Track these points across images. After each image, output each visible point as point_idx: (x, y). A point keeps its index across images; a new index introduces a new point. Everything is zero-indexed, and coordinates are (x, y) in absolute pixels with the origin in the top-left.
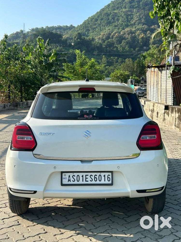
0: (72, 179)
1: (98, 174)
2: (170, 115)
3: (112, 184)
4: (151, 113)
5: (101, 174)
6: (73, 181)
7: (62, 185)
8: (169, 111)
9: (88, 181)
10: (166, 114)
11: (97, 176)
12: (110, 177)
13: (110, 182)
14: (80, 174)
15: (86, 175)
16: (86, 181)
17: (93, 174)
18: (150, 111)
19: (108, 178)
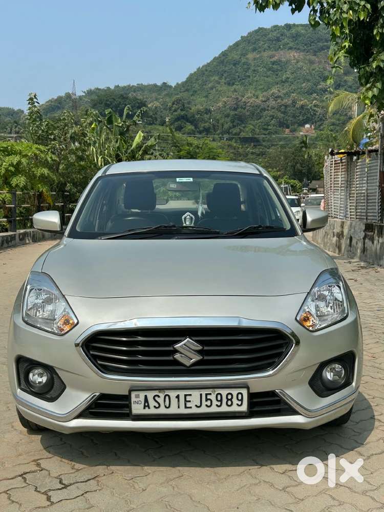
2: (376, 242)
4: (338, 239)
8: (374, 233)
10: (367, 240)
18: (336, 237)
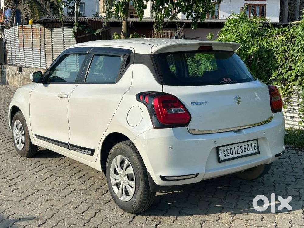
0: (227, 154)
1: (246, 144)
3: (258, 153)
5: (248, 144)
6: (227, 155)
7: (219, 161)
9: (239, 153)
11: (245, 146)
12: (256, 145)
13: (256, 151)
14: (233, 147)
15: (237, 147)
16: (238, 153)
17: (243, 144)
19: (254, 146)
